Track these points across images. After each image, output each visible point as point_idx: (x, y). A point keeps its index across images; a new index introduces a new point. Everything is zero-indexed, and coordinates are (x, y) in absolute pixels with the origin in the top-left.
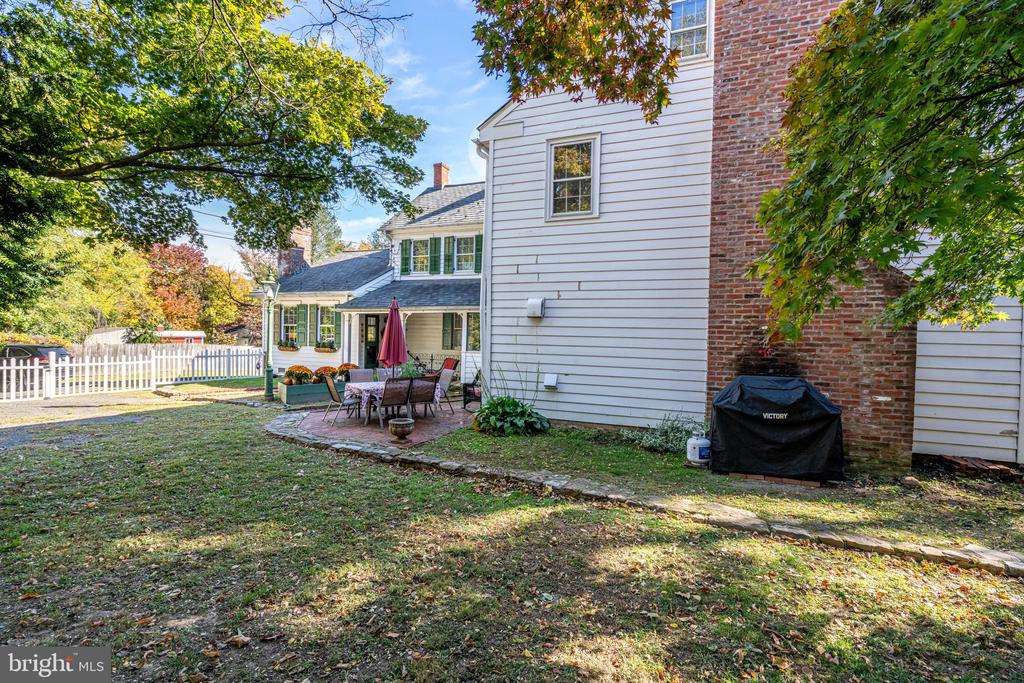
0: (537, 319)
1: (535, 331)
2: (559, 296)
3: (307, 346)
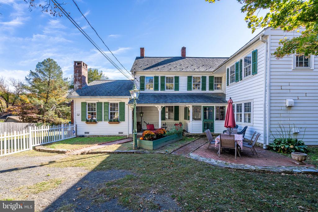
0: (290, 107)
1: (289, 112)
2: (298, 98)
3: (102, 121)
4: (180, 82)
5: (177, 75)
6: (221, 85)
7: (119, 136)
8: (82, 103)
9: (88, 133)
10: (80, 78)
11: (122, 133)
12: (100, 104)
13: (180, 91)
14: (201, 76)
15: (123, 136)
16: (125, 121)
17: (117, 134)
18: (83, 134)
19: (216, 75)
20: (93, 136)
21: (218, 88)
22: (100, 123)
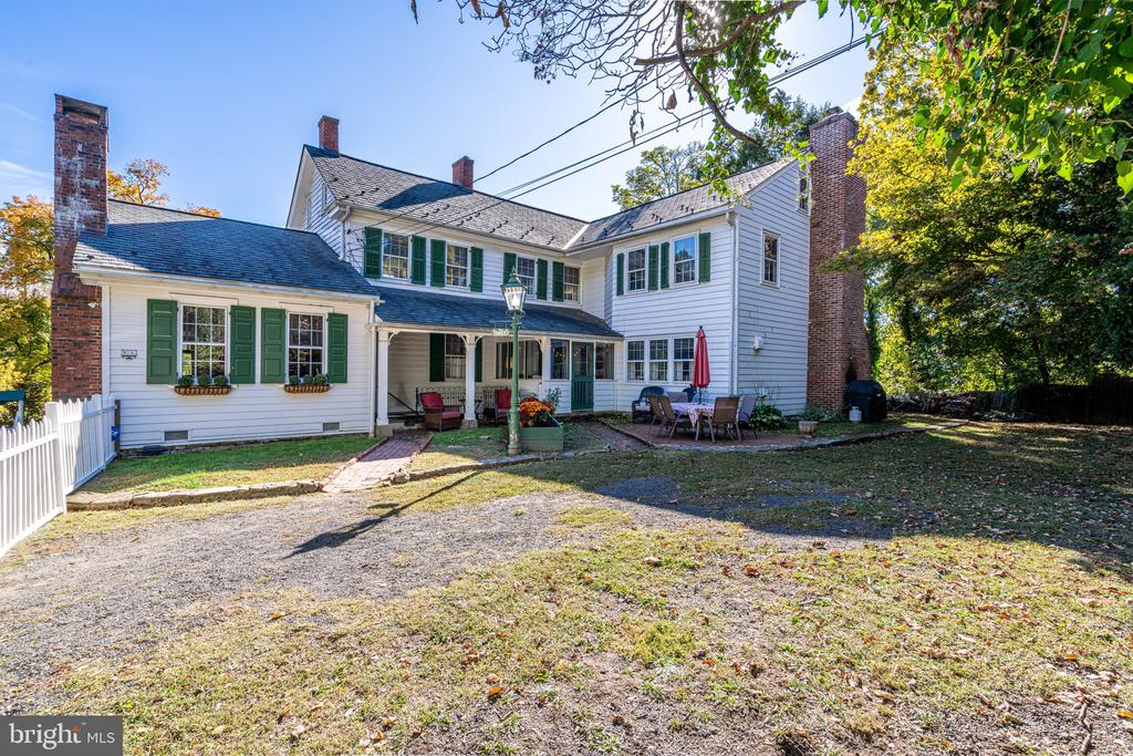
1: (756, 359)
3: (254, 382)
4: (485, 267)
5: (479, 246)
6: (576, 289)
7: (324, 437)
8: (152, 304)
9: (183, 434)
10: (93, 183)
11: (335, 425)
12: (243, 315)
13: (484, 292)
14: (536, 259)
15: (338, 436)
16: (346, 382)
17: (317, 429)
18: (158, 439)
19: (569, 263)
20: (211, 445)
21: (570, 297)
22: (240, 391)
